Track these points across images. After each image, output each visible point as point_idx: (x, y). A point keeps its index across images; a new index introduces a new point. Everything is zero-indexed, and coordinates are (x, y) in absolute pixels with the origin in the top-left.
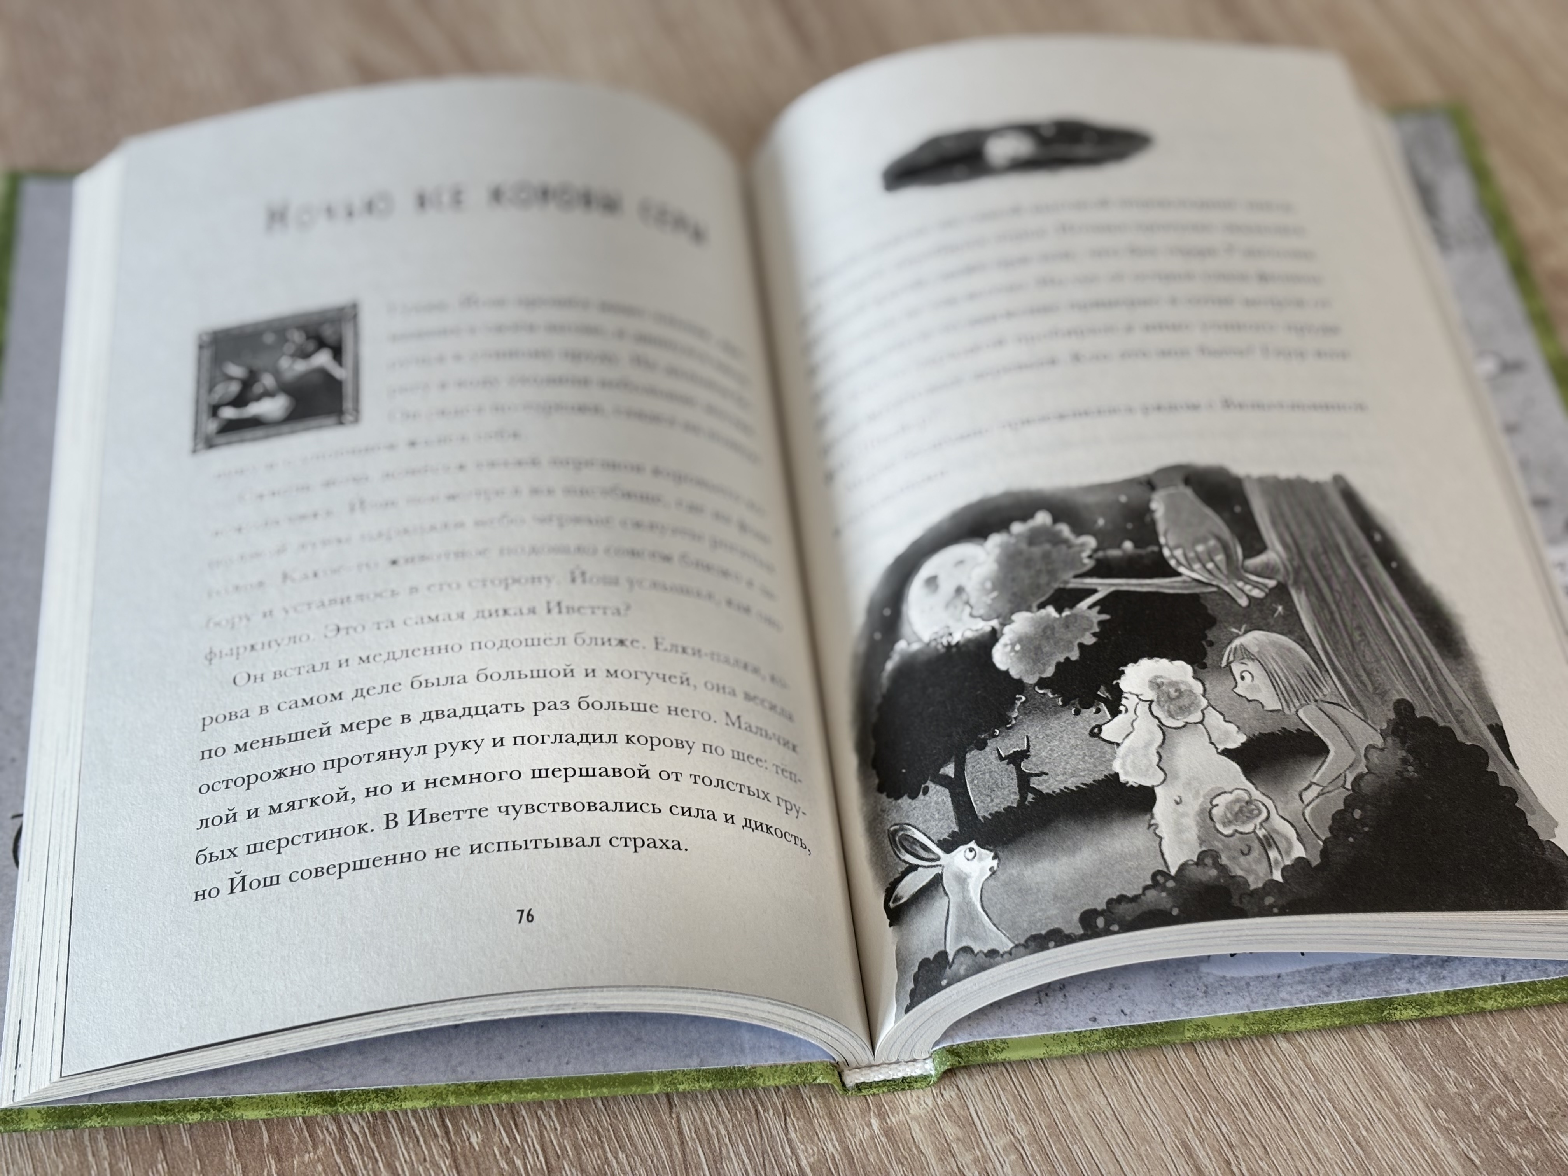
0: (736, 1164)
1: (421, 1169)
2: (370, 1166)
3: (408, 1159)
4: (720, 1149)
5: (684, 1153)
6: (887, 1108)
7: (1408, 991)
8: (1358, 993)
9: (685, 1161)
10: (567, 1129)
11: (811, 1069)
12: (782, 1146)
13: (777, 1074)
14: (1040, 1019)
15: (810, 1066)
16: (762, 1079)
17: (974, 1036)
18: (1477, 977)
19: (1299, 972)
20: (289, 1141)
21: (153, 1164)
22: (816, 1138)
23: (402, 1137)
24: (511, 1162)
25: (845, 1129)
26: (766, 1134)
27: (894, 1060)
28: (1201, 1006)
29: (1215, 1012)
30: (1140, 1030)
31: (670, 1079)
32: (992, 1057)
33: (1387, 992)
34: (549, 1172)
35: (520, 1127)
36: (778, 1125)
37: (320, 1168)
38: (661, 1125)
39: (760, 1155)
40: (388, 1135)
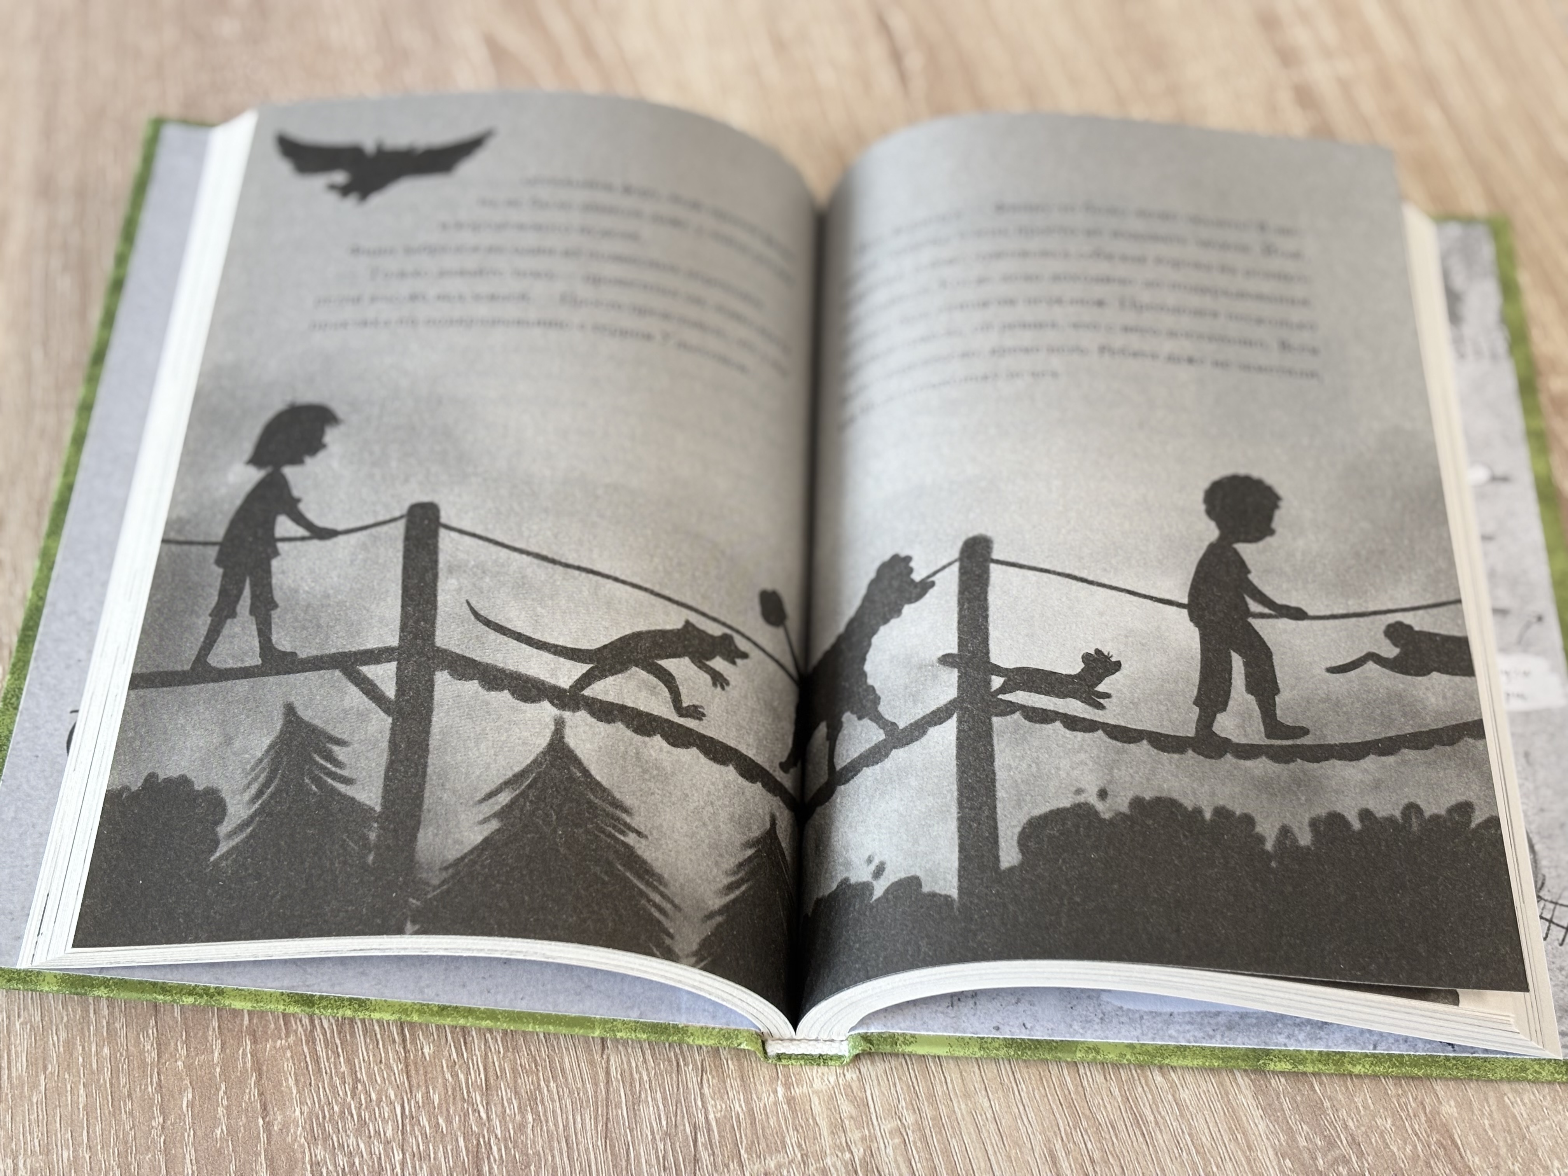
0: (651, 1109)
1: (376, 1069)
2: (332, 1060)
3: (366, 1058)
4: (640, 1093)
5: (607, 1091)
6: (794, 1079)
7: (1285, 1045)
8: (1239, 1040)
9: (607, 1098)
10: (509, 1054)
11: (737, 1036)
12: (695, 1099)
13: (707, 1035)
14: (949, 1021)
15: (737, 1033)
16: (692, 1038)
17: (888, 1028)
18: (1351, 1042)
19: (1190, 1013)
20: (266, 1026)
21: (145, 1029)
22: (726, 1097)
23: (365, 1038)
24: (455, 1076)
25: (753, 1092)
26: (683, 1086)
27: (814, 1038)
28: (1096, 1030)
29: (1107, 1038)
30: (1036, 1044)
31: (610, 1026)
32: (900, 1049)
33: (1266, 1044)
34: (487, 1089)
35: (469, 1045)
36: (695, 1079)
37: (289, 1054)
38: (592, 1063)
39: (674, 1104)
40: (353, 1034)
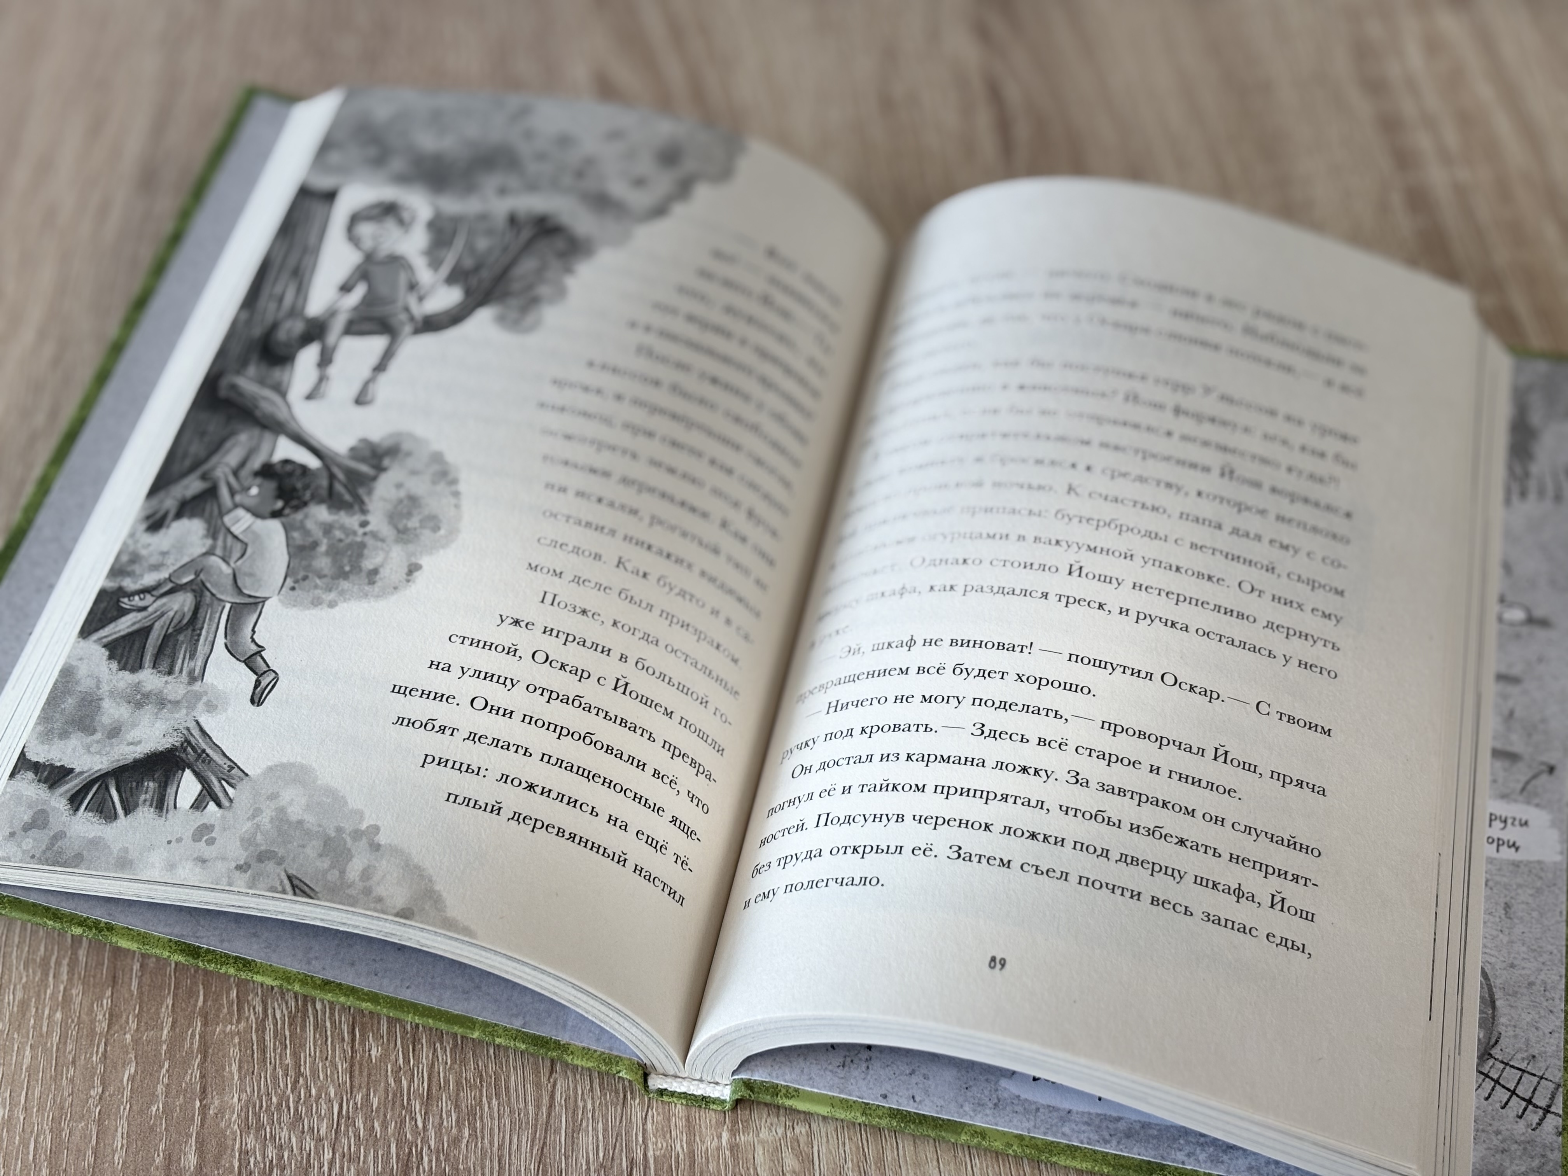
0: (591, 1138)
1: (320, 1065)
2: (279, 1051)
3: (312, 1054)
4: (581, 1121)
5: (549, 1115)
9: (548, 1122)
10: (456, 1066)
12: (636, 1134)
19: (1090, 1114)
22: (669, 1135)
24: (398, 1081)
25: (697, 1134)
26: (626, 1119)
28: (986, 1115)
30: (923, 1119)
34: (428, 1098)
35: (417, 1053)
36: (639, 1114)
37: (237, 1040)
38: (538, 1086)
39: (614, 1136)
40: (303, 1028)
